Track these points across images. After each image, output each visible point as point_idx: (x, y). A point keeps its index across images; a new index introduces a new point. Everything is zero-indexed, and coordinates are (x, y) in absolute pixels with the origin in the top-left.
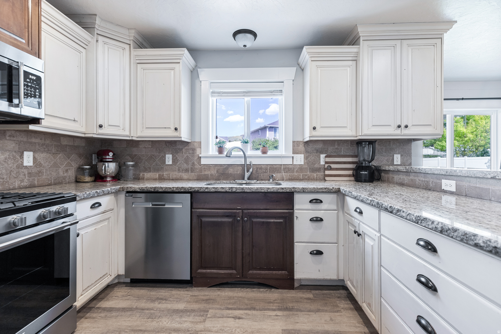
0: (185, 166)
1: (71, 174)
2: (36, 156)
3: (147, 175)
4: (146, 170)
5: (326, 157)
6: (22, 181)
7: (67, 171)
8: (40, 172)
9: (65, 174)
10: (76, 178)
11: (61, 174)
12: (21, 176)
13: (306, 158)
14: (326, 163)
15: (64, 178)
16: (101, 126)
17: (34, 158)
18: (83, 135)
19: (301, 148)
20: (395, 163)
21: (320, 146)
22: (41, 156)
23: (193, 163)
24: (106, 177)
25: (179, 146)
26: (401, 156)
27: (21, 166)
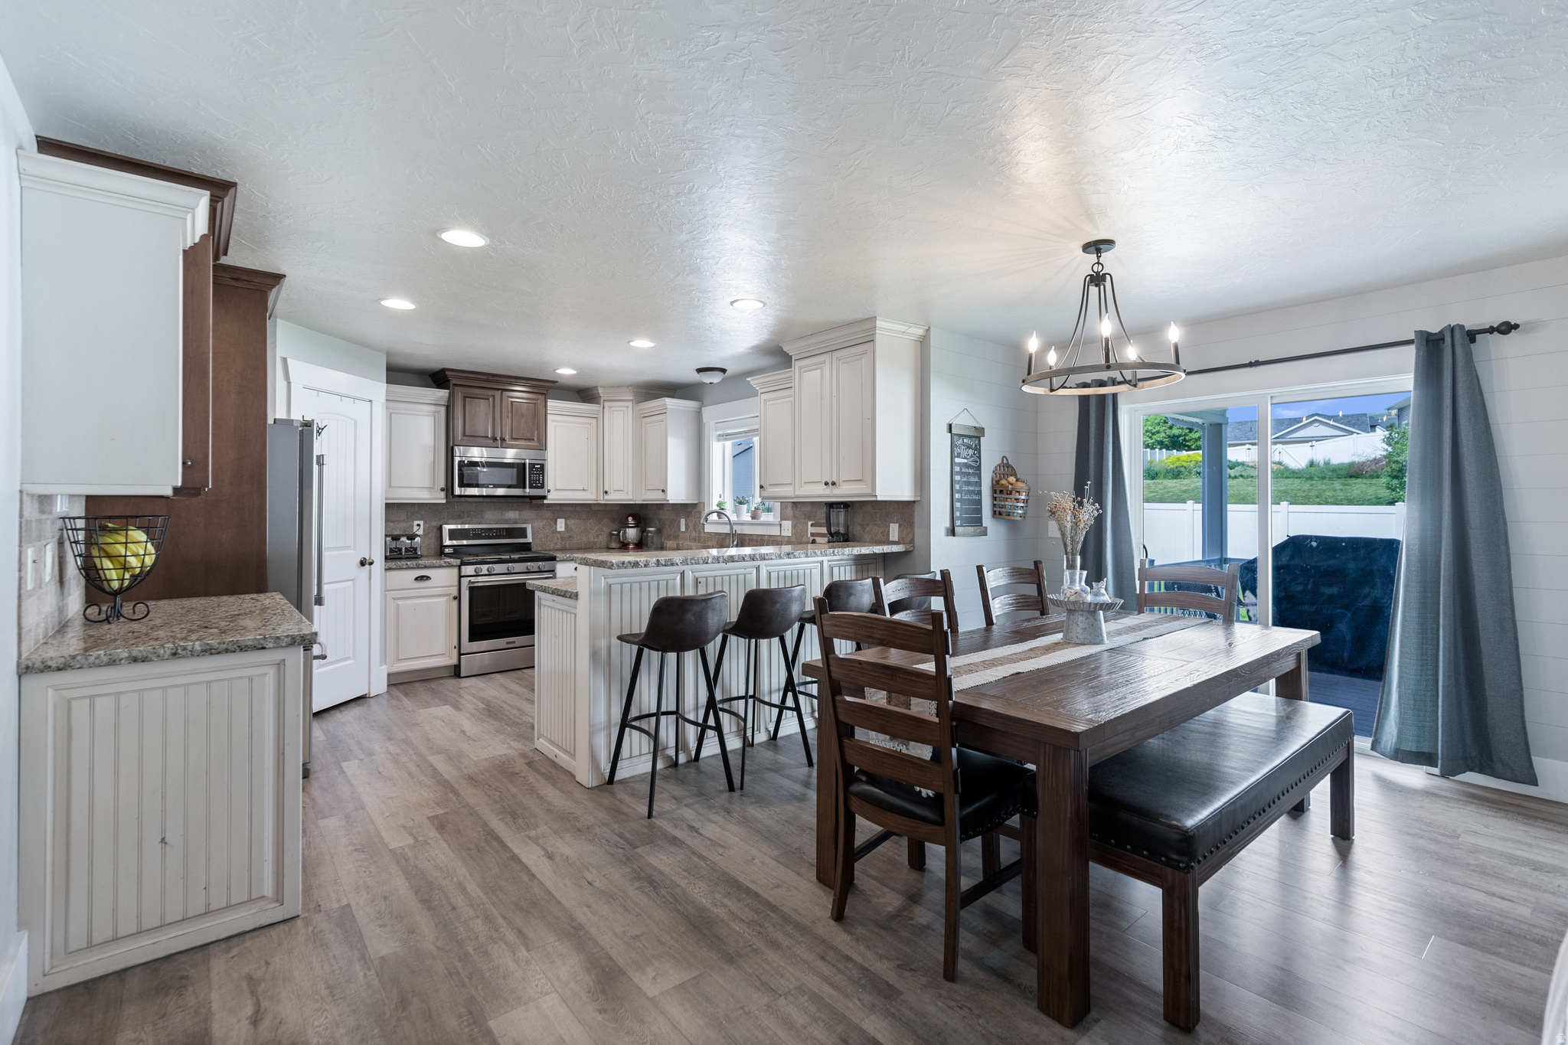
0: (694, 534)
1: (603, 539)
2: (568, 522)
3: (669, 543)
4: (669, 538)
5: (812, 525)
6: (556, 544)
7: (598, 536)
8: (570, 537)
9: (596, 540)
10: (607, 544)
11: (592, 539)
12: (555, 540)
13: (794, 527)
14: (813, 534)
15: (595, 543)
16: (606, 492)
17: (566, 524)
18: (596, 502)
19: (789, 511)
20: (891, 539)
21: (807, 509)
22: (572, 522)
23: (700, 531)
24: (628, 544)
25: (690, 509)
26: (900, 526)
27: (555, 531)
